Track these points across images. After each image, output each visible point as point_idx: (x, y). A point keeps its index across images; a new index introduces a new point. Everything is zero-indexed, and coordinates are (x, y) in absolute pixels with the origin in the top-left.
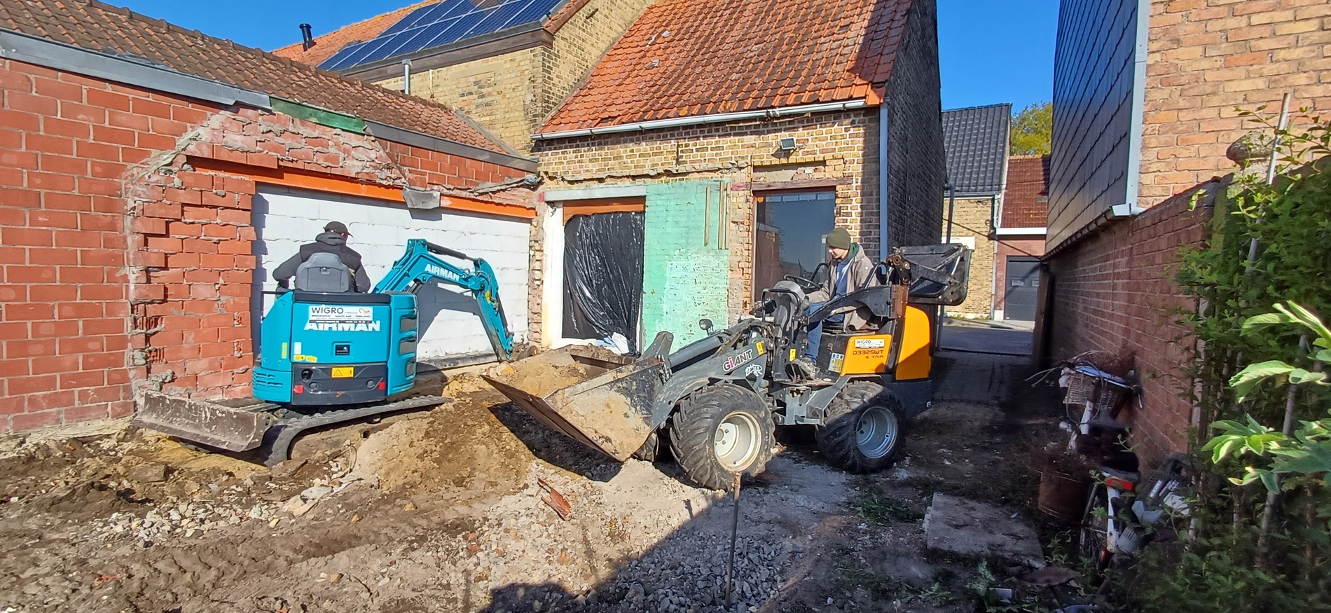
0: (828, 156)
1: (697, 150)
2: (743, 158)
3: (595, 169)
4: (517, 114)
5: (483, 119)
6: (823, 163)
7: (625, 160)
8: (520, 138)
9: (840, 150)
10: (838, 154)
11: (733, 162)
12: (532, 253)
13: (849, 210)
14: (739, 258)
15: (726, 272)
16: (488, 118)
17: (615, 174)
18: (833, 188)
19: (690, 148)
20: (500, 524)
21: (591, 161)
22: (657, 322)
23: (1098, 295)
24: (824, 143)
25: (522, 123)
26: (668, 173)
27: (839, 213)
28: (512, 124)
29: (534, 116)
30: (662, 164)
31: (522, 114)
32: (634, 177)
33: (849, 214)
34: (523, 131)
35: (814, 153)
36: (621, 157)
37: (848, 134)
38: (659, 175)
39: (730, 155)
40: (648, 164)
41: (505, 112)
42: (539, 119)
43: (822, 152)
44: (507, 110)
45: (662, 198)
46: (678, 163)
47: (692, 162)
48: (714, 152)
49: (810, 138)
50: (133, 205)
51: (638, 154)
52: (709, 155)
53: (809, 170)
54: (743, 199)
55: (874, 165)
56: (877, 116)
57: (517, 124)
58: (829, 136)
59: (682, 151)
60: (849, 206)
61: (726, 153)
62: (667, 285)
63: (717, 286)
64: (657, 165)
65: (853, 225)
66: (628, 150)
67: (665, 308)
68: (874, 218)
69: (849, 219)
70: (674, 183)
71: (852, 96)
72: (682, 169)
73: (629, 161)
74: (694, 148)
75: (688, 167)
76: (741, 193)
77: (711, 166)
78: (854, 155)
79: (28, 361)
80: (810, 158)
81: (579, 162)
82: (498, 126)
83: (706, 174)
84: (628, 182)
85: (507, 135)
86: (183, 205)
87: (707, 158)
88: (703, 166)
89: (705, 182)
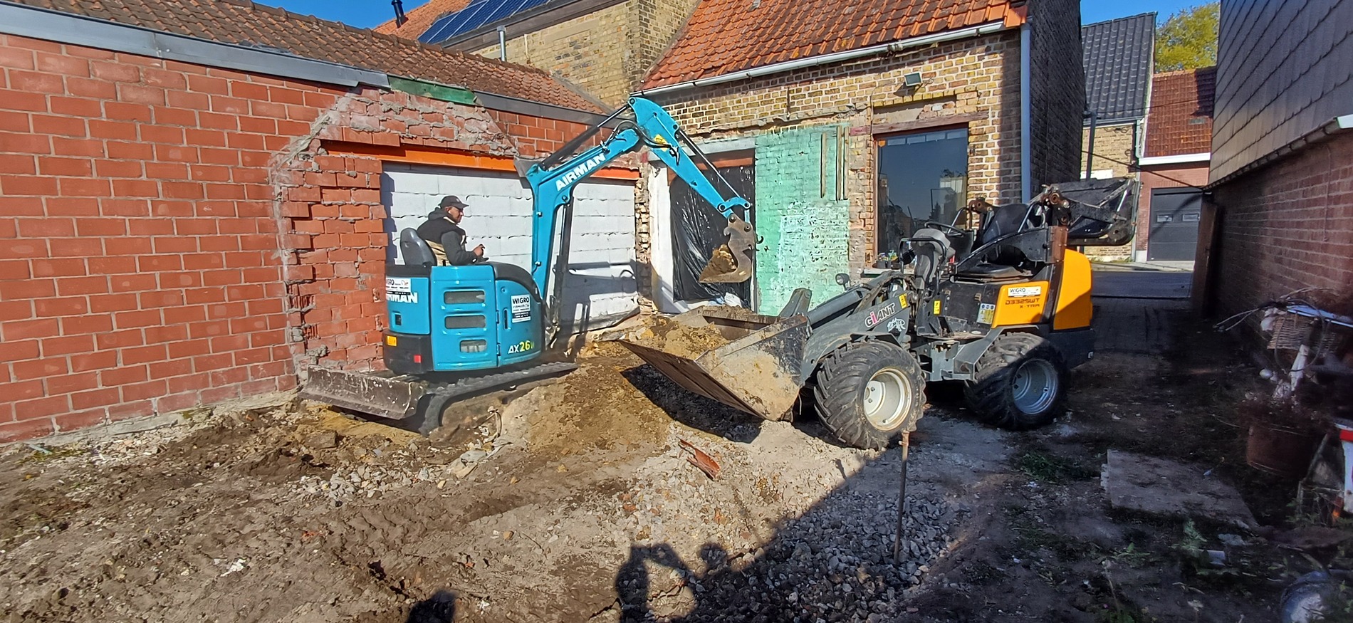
0: (959, 89)
1: (810, 95)
2: (861, 99)
3: (699, 124)
4: (615, 72)
5: (581, 81)
6: (954, 98)
7: (732, 111)
8: (619, 97)
9: (973, 81)
10: (970, 86)
11: (851, 104)
12: (638, 216)
13: (985, 148)
14: (859, 209)
15: (845, 223)
16: (586, 80)
17: (721, 128)
18: (966, 125)
19: (802, 93)
20: (650, 485)
21: (694, 116)
22: (772, 280)
23: (1299, 224)
24: (954, 75)
25: (621, 81)
26: (778, 122)
27: (973, 152)
28: (611, 84)
29: (634, 73)
30: (772, 113)
31: (621, 72)
32: (742, 130)
33: (984, 153)
34: (622, 90)
35: (942, 87)
36: (727, 109)
37: (982, 62)
38: (769, 125)
39: (847, 98)
40: (757, 113)
41: (604, 72)
42: (638, 76)
43: (952, 85)
44: (605, 69)
45: (773, 149)
46: (789, 110)
47: (804, 108)
48: (830, 96)
49: (937, 71)
50: (279, 191)
51: (745, 104)
52: (823, 99)
53: (937, 107)
54: (862, 144)
55: (1013, 96)
56: (1016, 39)
57: (616, 83)
58: (959, 67)
59: (793, 98)
60: (985, 143)
61: (843, 95)
62: (781, 241)
63: (836, 239)
64: (767, 114)
65: (989, 164)
66: (735, 100)
67: (780, 265)
68: (1014, 155)
69: (984, 158)
70: (785, 133)
71: (986, 19)
72: (793, 117)
73: (736, 112)
74: (806, 93)
75: (801, 114)
76: (860, 138)
77: (826, 111)
78: (990, 86)
79: (207, 340)
80: (938, 93)
81: (683, 117)
82: (597, 87)
83: (821, 121)
84: (735, 135)
85: (607, 95)
86: (322, 187)
87: (821, 103)
88: (817, 111)
89: (820, 128)
